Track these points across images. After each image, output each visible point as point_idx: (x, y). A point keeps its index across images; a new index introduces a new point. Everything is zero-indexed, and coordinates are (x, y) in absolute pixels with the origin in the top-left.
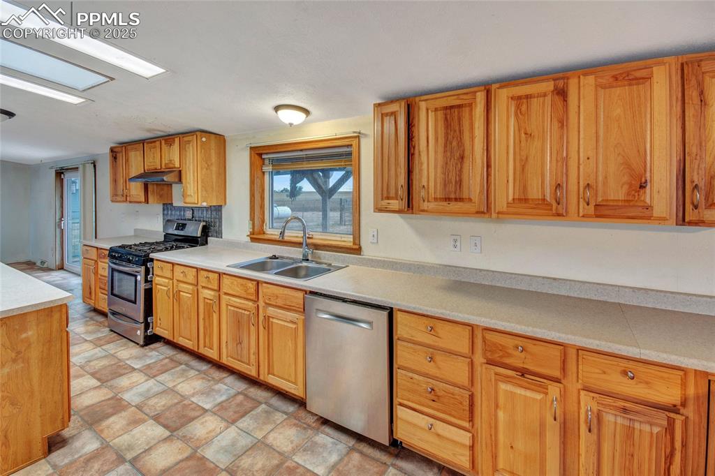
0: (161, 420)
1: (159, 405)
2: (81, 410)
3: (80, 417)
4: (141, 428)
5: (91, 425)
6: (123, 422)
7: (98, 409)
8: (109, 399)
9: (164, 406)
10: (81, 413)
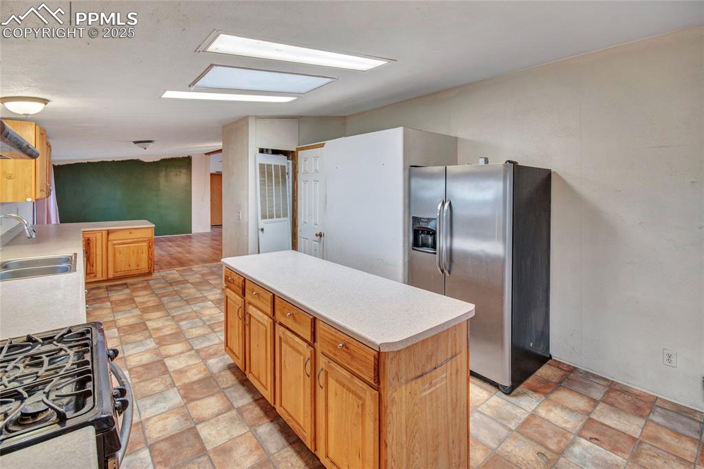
0: (163, 369)
1: (157, 383)
2: (218, 392)
3: (218, 385)
4: (179, 367)
5: (211, 377)
6: (189, 374)
7: (204, 390)
8: (164, 345)
9: (154, 381)
10: (218, 389)
